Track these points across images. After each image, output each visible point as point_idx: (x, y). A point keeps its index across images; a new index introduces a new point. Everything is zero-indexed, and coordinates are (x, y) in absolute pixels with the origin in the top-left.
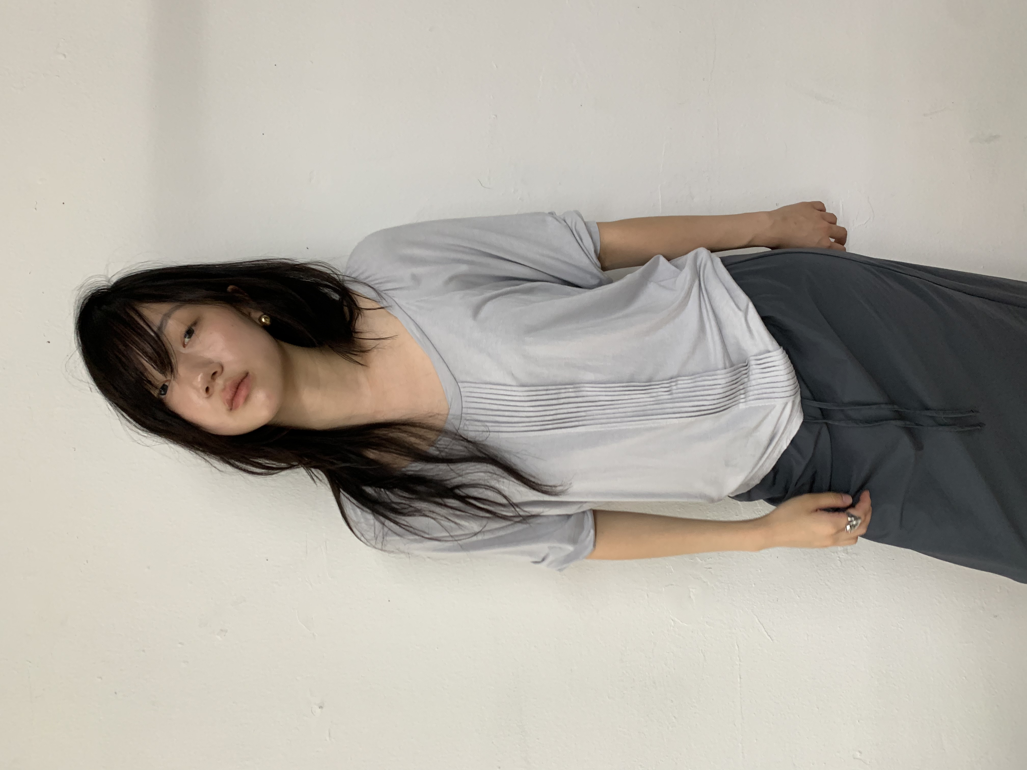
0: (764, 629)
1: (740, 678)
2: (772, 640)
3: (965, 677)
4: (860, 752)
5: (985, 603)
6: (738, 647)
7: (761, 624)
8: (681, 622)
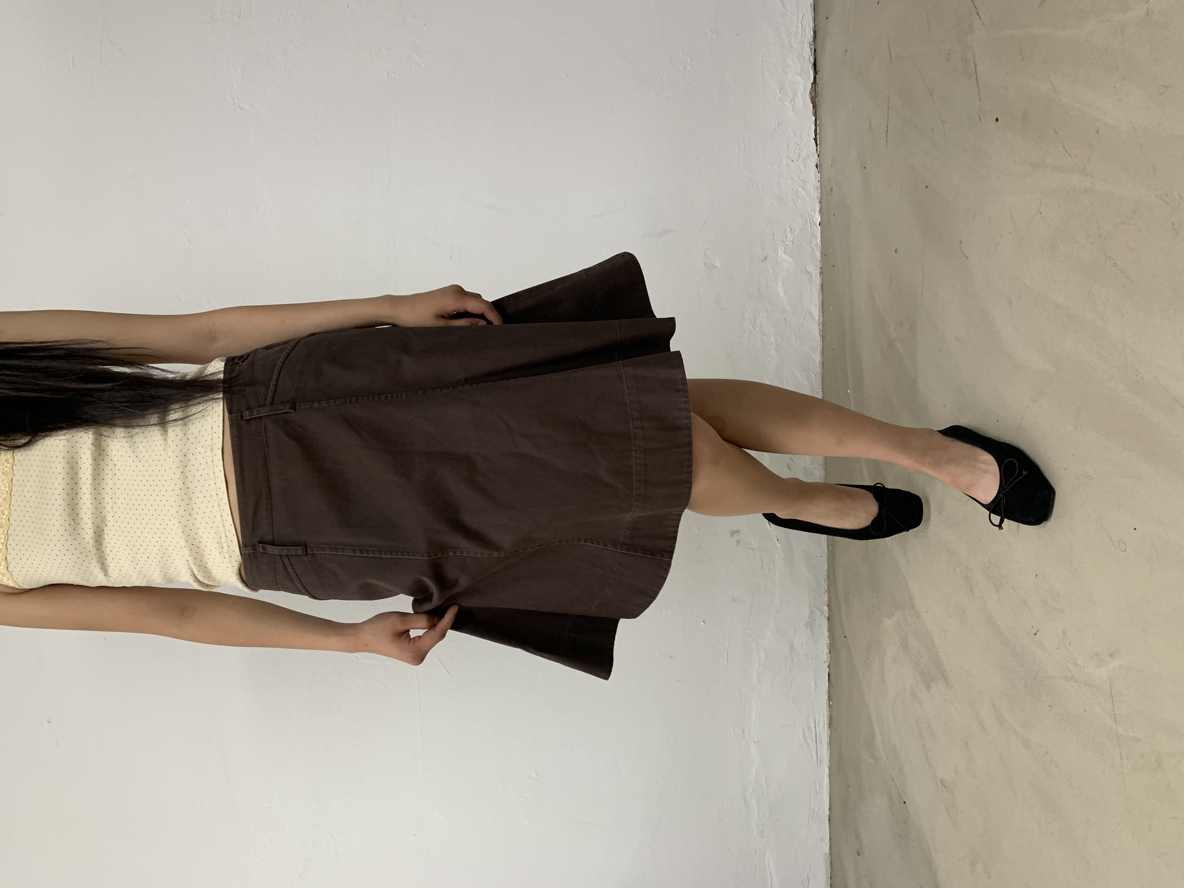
0: (443, 665)
1: (420, 706)
2: (450, 674)
3: (641, 710)
4: (537, 774)
5: (660, 645)
6: (418, 680)
7: (439, 661)
8: (364, 658)
